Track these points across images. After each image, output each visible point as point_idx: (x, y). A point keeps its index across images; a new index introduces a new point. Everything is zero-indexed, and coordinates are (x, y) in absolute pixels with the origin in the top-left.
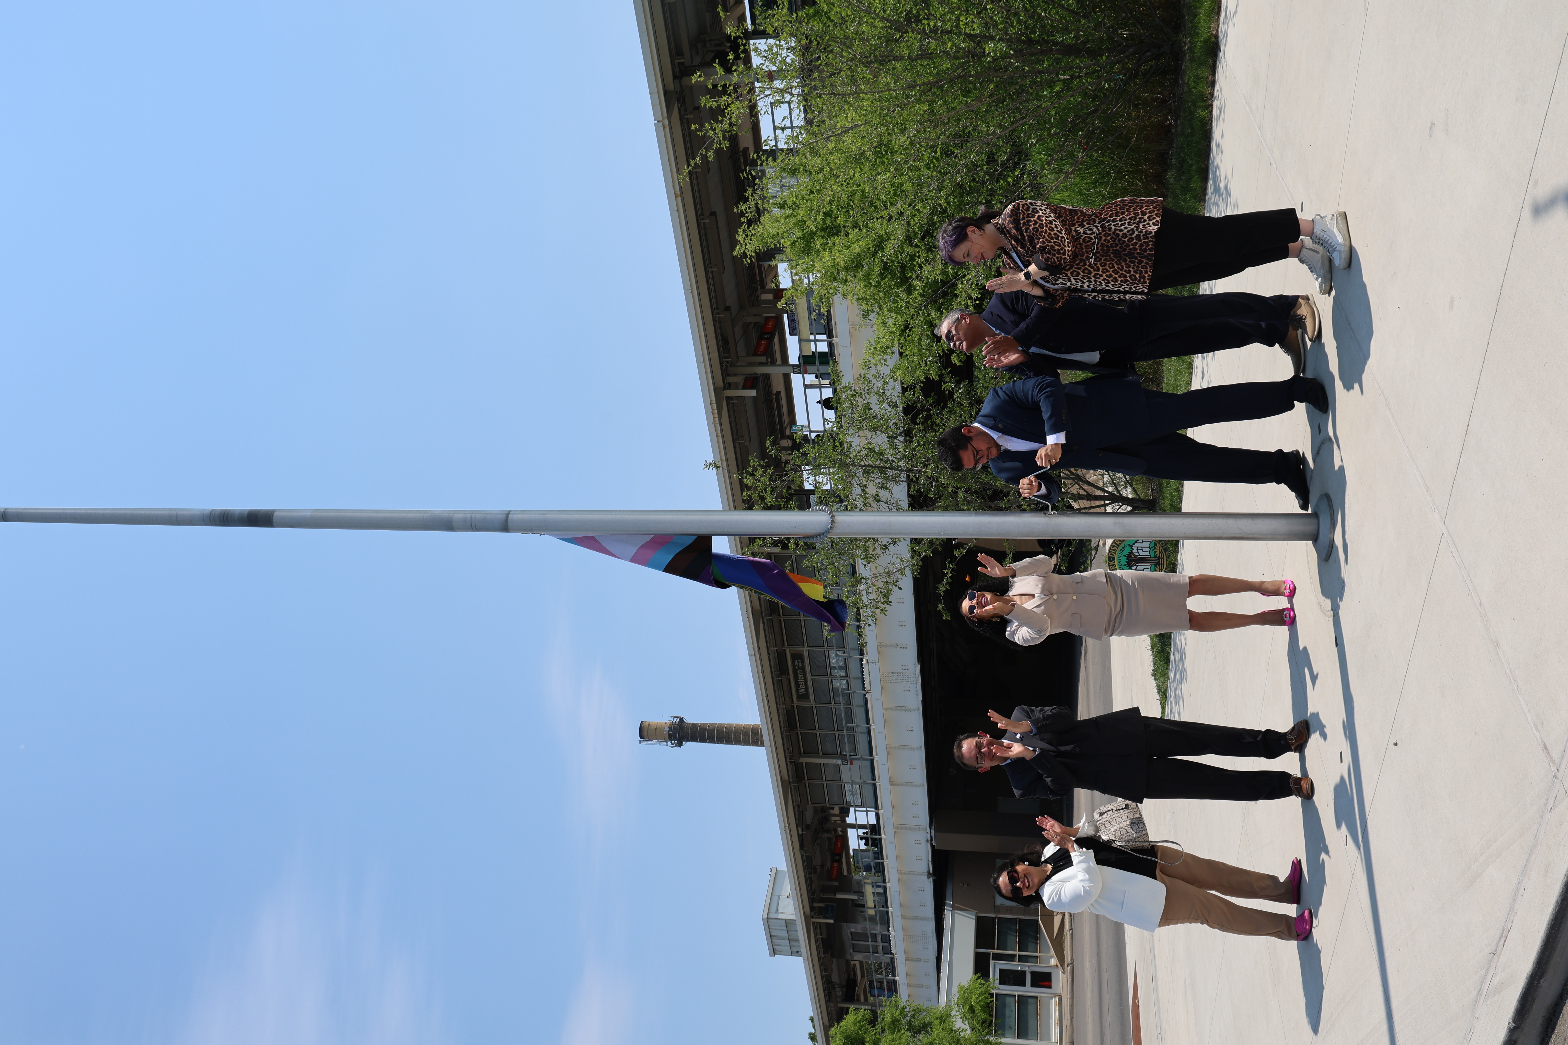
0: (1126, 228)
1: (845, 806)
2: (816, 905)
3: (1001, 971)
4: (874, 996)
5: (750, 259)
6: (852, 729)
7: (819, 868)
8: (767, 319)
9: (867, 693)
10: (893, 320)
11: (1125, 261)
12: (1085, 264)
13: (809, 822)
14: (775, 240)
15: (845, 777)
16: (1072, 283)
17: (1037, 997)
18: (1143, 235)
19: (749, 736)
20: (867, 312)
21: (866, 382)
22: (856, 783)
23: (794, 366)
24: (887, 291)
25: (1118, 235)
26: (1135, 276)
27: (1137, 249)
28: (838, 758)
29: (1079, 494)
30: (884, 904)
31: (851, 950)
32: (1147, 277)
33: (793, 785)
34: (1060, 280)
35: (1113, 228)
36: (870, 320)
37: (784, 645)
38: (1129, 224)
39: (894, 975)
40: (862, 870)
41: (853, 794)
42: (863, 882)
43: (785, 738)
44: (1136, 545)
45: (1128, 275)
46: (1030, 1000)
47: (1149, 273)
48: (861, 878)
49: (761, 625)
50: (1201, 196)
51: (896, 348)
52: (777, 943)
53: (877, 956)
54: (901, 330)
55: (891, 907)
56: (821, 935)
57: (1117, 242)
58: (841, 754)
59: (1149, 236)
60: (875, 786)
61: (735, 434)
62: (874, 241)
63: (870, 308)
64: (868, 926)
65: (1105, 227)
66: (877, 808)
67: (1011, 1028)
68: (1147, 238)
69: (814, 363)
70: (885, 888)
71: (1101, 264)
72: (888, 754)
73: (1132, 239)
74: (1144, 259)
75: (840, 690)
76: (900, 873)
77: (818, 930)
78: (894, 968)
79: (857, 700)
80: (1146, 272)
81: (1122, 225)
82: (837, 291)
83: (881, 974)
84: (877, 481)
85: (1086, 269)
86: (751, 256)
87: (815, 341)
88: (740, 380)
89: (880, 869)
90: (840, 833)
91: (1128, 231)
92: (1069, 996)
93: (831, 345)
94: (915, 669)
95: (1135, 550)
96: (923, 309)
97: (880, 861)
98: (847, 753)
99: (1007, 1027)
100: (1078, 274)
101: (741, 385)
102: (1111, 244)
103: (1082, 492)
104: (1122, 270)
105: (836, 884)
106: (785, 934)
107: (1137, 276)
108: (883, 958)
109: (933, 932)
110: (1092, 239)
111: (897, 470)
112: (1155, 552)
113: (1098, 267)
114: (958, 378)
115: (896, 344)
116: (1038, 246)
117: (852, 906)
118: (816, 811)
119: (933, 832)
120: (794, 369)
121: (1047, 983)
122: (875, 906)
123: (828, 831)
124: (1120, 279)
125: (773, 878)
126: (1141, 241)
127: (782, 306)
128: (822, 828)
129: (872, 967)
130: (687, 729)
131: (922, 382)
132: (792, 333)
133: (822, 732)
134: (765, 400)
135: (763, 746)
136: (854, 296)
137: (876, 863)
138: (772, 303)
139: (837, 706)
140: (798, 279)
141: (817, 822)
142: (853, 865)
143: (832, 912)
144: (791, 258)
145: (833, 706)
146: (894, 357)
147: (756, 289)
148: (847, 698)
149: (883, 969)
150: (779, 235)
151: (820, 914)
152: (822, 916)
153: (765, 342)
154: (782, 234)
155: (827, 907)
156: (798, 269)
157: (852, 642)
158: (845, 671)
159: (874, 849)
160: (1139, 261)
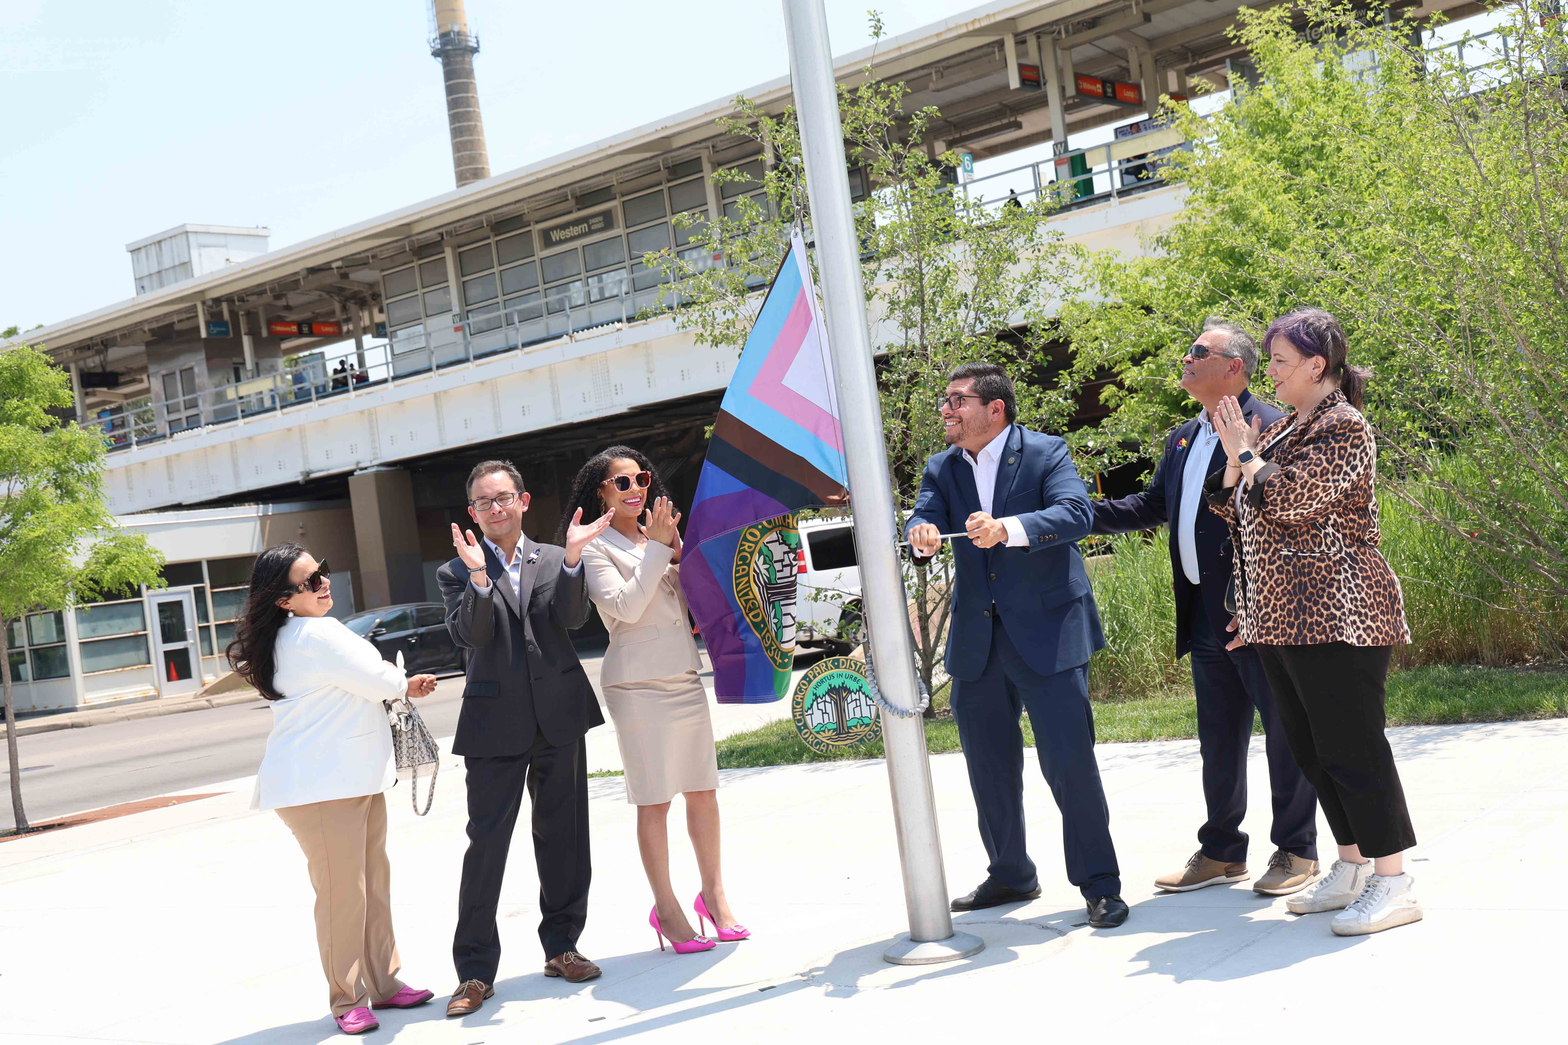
1: (389, 330)
2: (225, 306)
3: (179, 604)
4: (99, 417)
5: (1235, 37)
6: (510, 323)
7: (282, 302)
8: (1137, 88)
9: (571, 337)
11: (1290, 602)
12: (1277, 542)
13: (352, 276)
14: (1271, 72)
15: (433, 323)
16: (1246, 529)
17: (149, 663)
18: (1336, 625)
19: (470, 163)
20: (1167, 243)
21: (1053, 250)
22: (427, 342)
23: (1066, 143)
25: (1331, 586)
27: (1311, 616)
28: (461, 306)
29: (926, 602)
30: (247, 412)
31: (164, 372)
33: (406, 242)
34: (1248, 509)
35: (1342, 577)
36: (1155, 249)
37: (623, 195)
38: (1354, 600)
39: (138, 443)
40: (294, 369)
41: (409, 338)
42: (274, 373)
43: (478, 218)
44: (863, 697)
45: (1269, 610)
46: (143, 653)
47: (1276, 641)
48: (281, 370)
49: (648, 155)
50: (1413, 719)
51: (1115, 298)
52: (149, 252)
53: (163, 414)
54: (1143, 302)
55: (245, 423)
56: (179, 321)
57: (1320, 585)
58: (468, 312)
59: (1336, 633)
60: (429, 370)
61: (944, 64)
63: (1173, 246)
64: (207, 391)
65: (1341, 565)
66: (395, 378)
67: (94, 630)
68: (1332, 631)
69: (1074, 174)
70: (273, 409)
71: (1281, 566)
72: (482, 383)
73: (1328, 609)
74: (1295, 630)
75: (568, 294)
76: (302, 430)
77: (184, 316)
78: (151, 441)
79: (556, 323)
80: (1276, 637)
81: (1350, 589)
82: (1195, 189)
83: (136, 424)
84: (901, 294)
85: (1270, 545)
86: (1240, 37)
87: (1110, 170)
88: (1033, 58)
89: (302, 397)
90: (345, 328)
91: (1339, 601)
92: (162, 709)
93: (1107, 196)
94: (619, 405)
95: (855, 697)
97: (314, 396)
98: (471, 320)
99: (93, 624)
100: (1261, 534)
101: (1024, 61)
102: (1314, 579)
103: (930, 607)
104: (1276, 599)
105: (264, 333)
106: (167, 263)
107: (1270, 624)
108: (163, 423)
109: (219, 492)
110: (1320, 546)
111: (923, 320)
112: (856, 726)
113: (1275, 562)
114: (1080, 392)
116: (1295, 469)
117: (235, 363)
118: (371, 285)
119: (374, 469)
120: (1061, 143)
121: (174, 674)
122: (241, 398)
123: (344, 308)
124: (1261, 598)
125: (252, 232)
126: (1326, 621)
127: (1163, 105)
128: (347, 299)
129: (144, 408)
130: (463, 62)
131: (1067, 343)
132: (1118, 132)
133: (497, 276)
134: (1006, 106)
135: (458, 187)
136: (1190, 219)
137: (309, 390)
138: (1165, 90)
139: (542, 293)
140: (1208, 125)
141: (356, 289)
142: (301, 354)
143: (220, 333)
144: (1244, 108)
145: (541, 287)
146: (1101, 299)
147: (1186, 60)
148: (557, 307)
149: (143, 426)
150: (1280, 78)
151: (212, 315)
152: (209, 318)
153: (1100, 91)
154: (1282, 82)
155: (225, 324)
156: (1226, 122)
157: (646, 301)
158: (598, 298)
159: (331, 384)
160: (1293, 624)
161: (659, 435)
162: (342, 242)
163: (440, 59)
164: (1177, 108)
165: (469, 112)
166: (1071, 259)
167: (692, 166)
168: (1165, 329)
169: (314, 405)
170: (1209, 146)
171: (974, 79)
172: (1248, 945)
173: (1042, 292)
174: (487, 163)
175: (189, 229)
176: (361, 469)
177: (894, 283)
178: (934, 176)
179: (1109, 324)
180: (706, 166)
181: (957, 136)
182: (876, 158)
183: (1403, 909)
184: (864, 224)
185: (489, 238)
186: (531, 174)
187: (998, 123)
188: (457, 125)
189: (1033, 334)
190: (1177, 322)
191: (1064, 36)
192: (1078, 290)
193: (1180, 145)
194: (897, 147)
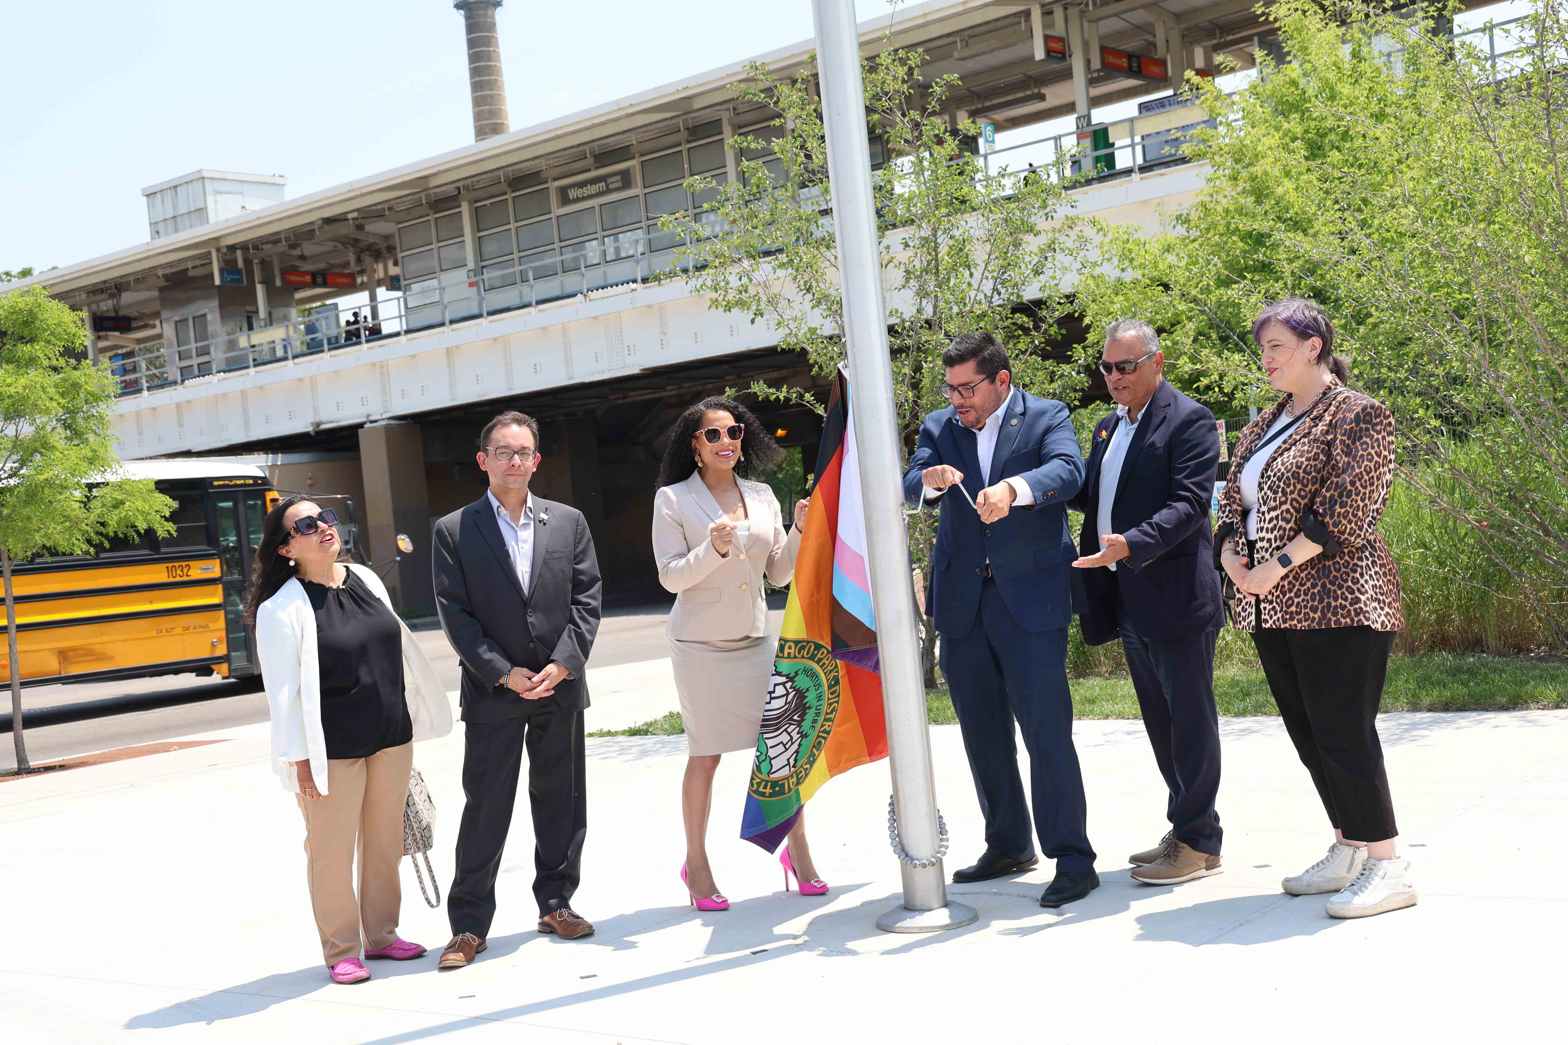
0: (1366, 581)
1: (403, 283)
2: (239, 254)
4: (111, 361)
5: (1263, 14)
6: (524, 280)
7: (296, 252)
8: (1163, 63)
9: (585, 296)
10: (1176, 263)
11: (1314, 586)
13: (368, 228)
14: (1298, 51)
15: (448, 278)
18: (1361, 608)
19: (489, 119)
20: (1187, 221)
22: (441, 296)
23: (1089, 116)
24: (1223, 248)
25: (1355, 571)
26: (1292, 605)
27: (1336, 600)
28: (476, 263)
30: (259, 361)
31: (177, 318)
32: (1293, 623)
33: (423, 195)
35: (1364, 564)
36: (1174, 227)
37: (642, 155)
38: (1374, 586)
39: (149, 389)
40: (307, 319)
41: (422, 292)
42: (287, 323)
43: (495, 174)
45: (1292, 594)
47: (1299, 626)
48: (293, 320)
49: (668, 115)
51: (1131, 274)
52: (165, 197)
53: (174, 360)
54: (1161, 279)
55: (256, 372)
56: (193, 268)
57: (1343, 570)
58: (483, 267)
59: (1361, 617)
60: (442, 324)
61: (969, 32)
62: (1304, 213)
63: (1192, 224)
64: (219, 339)
65: (1363, 552)
66: (407, 332)
68: (1357, 614)
69: (1096, 148)
70: (285, 359)
72: (495, 339)
73: (1352, 592)
74: (1320, 614)
75: (583, 252)
76: (313, 381)
77: (198, 263)
78: (162, 386)
79: (570, 282)
80: (1299, 621)
81: (1371, 576)
82: (1217, 166)
83: (148, 369)
84: (917, 263)
86: (1269, 14)
87: (1133, 145)
88: (1059, 30)
89: (314, 348)
90: (359, 280)
93: (1128, 172)
94: (631, 366)
96: (1199, 308)
97: (326, 347)
98: (486, 276)
101: (1050, 32)
102: (1338, 563)
105: (278, 282)
106: (182, 209)
107: (1293, 609)
108: (175, 369)
109: (229, 440)
115: (1138, 274)
117: (247, 312)
118: (387, 238)
119: (384, 423)
120: (1084, 117)
122: (253, 346)
123: (359, 260)
124: (1286, 583)
125: (269, 180)
126: (1351, 605)
127: (1188, 81)
128: (362, 251)
129: (157, 354)
130: (486, 16)
131: (1082, 316)
132: (1144, 108)
133: (513, 232)
134: (1030, 77)
135: (476, 141)
136: (1212, 196)
137: (322, 341)
138: (1191, 66)
139: (557, 251)
140: (1233, 103)
141: (371, 240)
142: (314, 305)
143: (233, 280)
144: (1269, 86)
145: (557, 245)
146: (1117, 273)
147: (1213, 36)
148: (573, 265)
149: (156, 371)
150: (1307, 58)
151: (226, 262)
152: (223, 265)
153: (1125, 65)
154: (1309, 61)
155: (239, 272)
156: (1252, 100)
157: (663, 262)
158: (614, 258)
159: (344, 335)
160: (1317, 608)
161: (670, 397)
162: (358, 193)
163: (462, 12)
164: (1202, 84)
165: (490, 66)
166: (1089, 232)
167: (714, 127)
168: (1182, 307)
169: (326, 356)
170: (1233, 124)
171: (999, 49)
172: (1241, 925)
173: (1058, 265)
174: (506, 118)
175: (205, 174)
176: (372, 422)
177: (910, 253)
178: (951, 145)
179: (1127, 300)
180: (727, 129)
181: (980, 106)
182: (893, 125)
183: (1399, 893)
184: (882, 191)
185: (505, 193)
186: (550, 131)
187: (1021, 95)
188: (478, 79)
189: (1048, 307)
190: (1195, 300)
191: (1091, 8)
192: (1095, 264)
193: (1204, 122)
194: (915, 115)
